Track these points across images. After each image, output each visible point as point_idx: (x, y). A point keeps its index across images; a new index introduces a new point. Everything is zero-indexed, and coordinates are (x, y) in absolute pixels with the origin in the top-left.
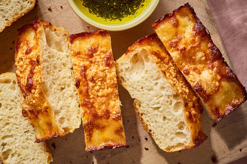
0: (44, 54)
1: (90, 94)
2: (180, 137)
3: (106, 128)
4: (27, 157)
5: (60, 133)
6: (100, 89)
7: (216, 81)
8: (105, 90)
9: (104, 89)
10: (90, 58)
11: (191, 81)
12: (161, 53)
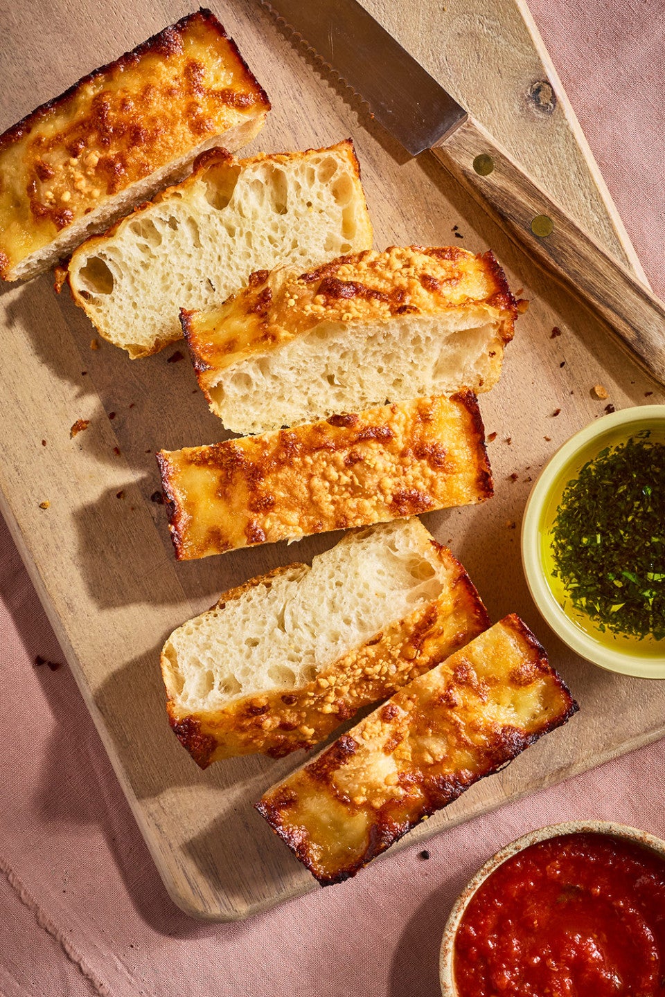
0: (424, 327)
1: (316, 455)
2: (201, 684)
3: (224, 504)
4: (139, 288)
5: (208, 375)
6: (330, 482)
7: (366, 795)
8: (330, 496)
9: (331, 492)
10: (415, 450)
11: (364, 729)
12: (435, 641)
